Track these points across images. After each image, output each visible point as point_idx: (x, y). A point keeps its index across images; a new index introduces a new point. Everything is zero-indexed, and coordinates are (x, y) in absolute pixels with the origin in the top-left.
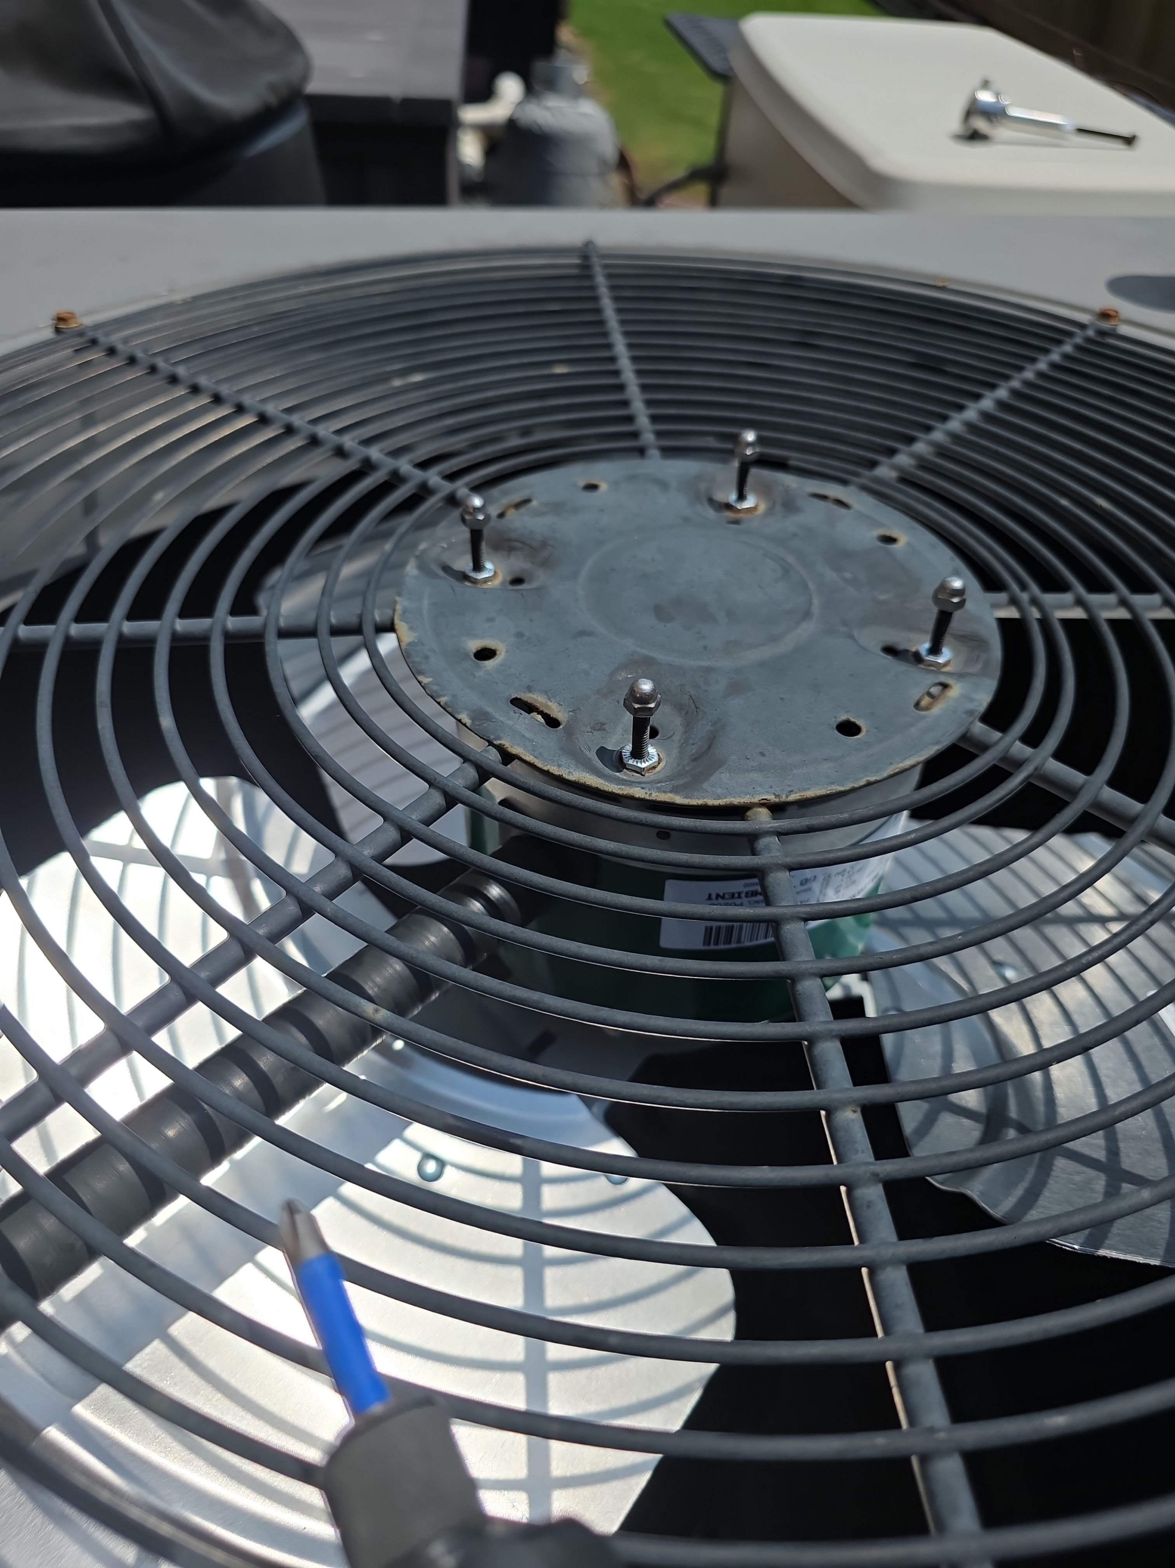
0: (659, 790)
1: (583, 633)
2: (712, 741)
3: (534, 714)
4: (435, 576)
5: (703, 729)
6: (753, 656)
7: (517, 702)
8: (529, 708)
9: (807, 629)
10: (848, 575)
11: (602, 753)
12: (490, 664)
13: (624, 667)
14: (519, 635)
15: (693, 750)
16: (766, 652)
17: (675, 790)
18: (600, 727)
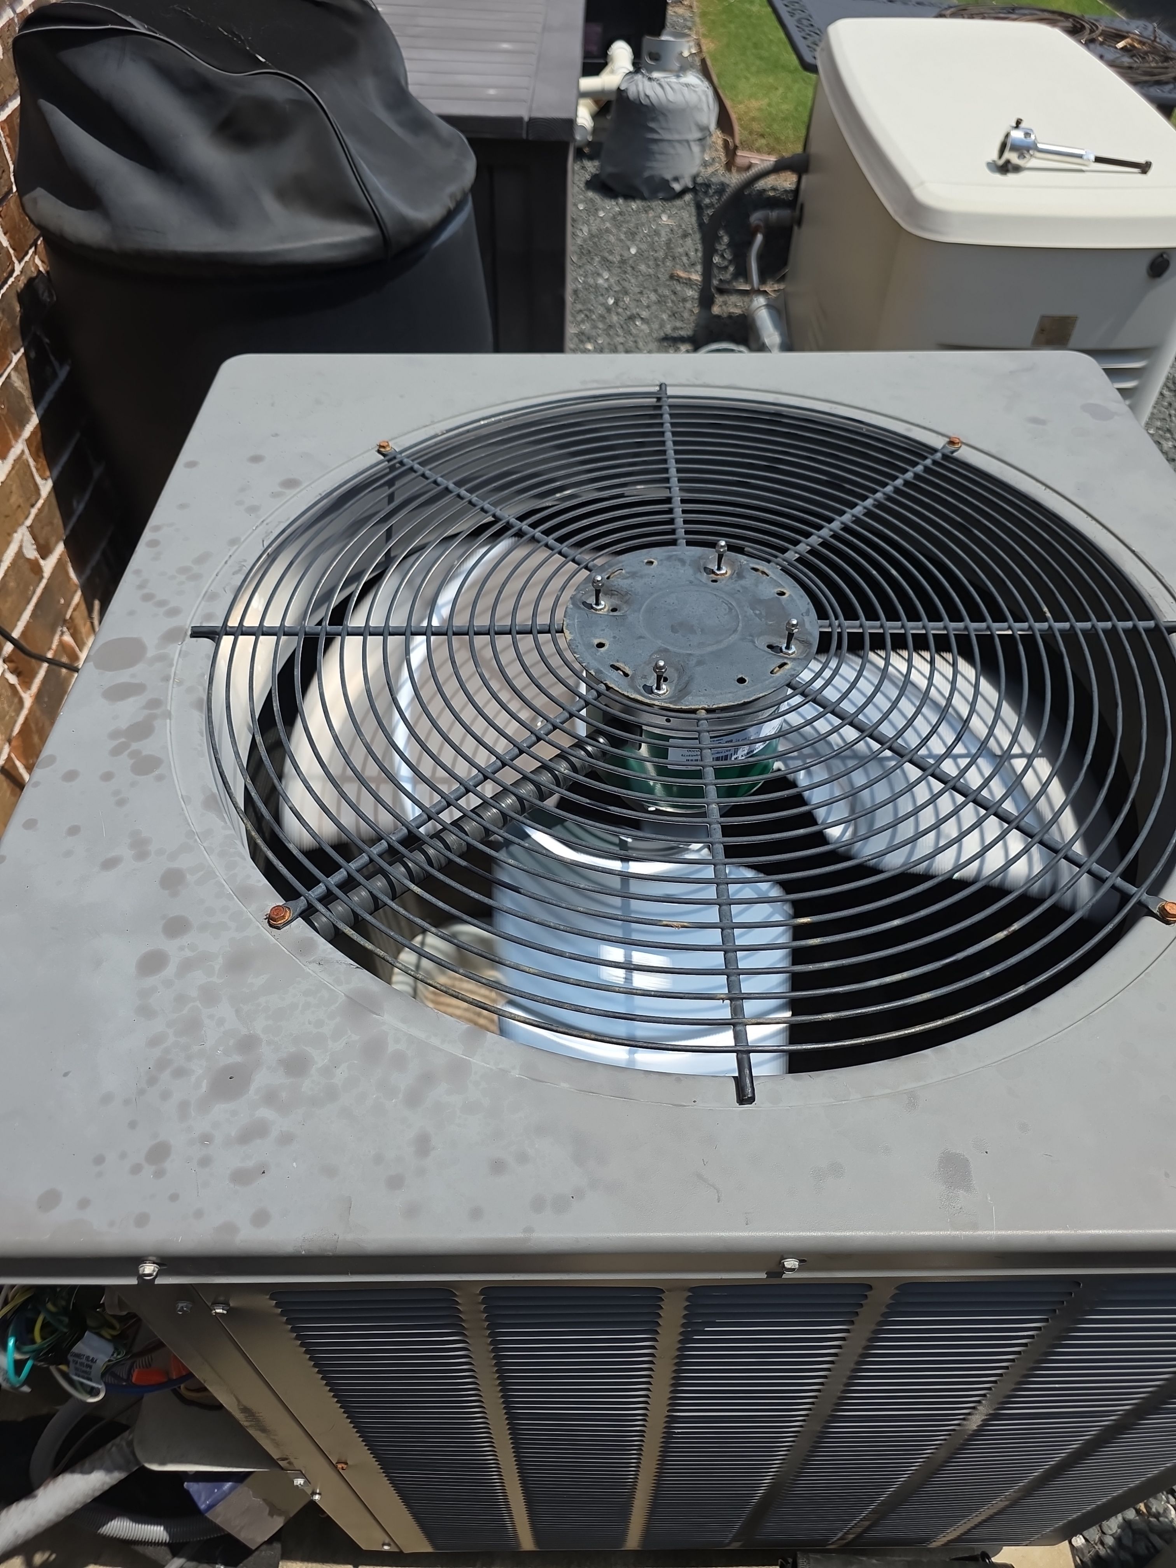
0: (665, 702)
1: (641, 637)
2: (687, 684)
3: (619, 671)
4: (580, 608)
5: (685, 678)
6: (709, 649)
7: (613, 666)
8: (617, 669)
9: (735, 637)
10: (758, 612)
11: (645, 687)
12: (602, 649)
13: (655, 653)
14: (614, 637)
15: (680, 687)
16: (715, 648)
17: (670, 703)
18: (644, 677)
